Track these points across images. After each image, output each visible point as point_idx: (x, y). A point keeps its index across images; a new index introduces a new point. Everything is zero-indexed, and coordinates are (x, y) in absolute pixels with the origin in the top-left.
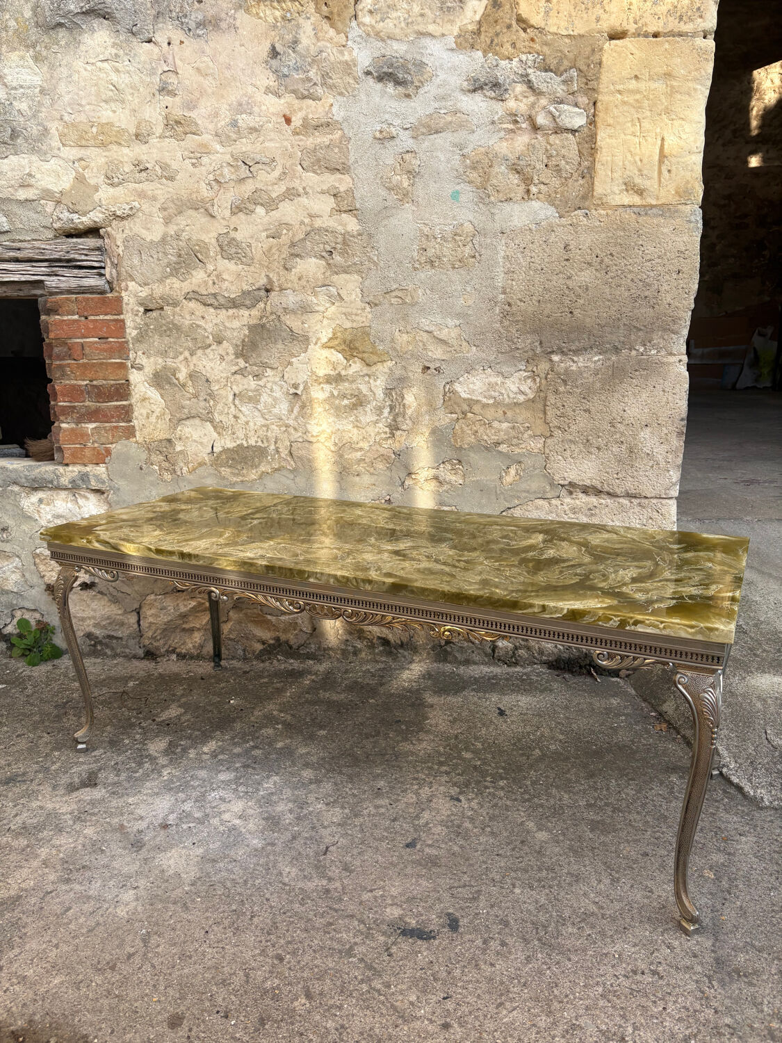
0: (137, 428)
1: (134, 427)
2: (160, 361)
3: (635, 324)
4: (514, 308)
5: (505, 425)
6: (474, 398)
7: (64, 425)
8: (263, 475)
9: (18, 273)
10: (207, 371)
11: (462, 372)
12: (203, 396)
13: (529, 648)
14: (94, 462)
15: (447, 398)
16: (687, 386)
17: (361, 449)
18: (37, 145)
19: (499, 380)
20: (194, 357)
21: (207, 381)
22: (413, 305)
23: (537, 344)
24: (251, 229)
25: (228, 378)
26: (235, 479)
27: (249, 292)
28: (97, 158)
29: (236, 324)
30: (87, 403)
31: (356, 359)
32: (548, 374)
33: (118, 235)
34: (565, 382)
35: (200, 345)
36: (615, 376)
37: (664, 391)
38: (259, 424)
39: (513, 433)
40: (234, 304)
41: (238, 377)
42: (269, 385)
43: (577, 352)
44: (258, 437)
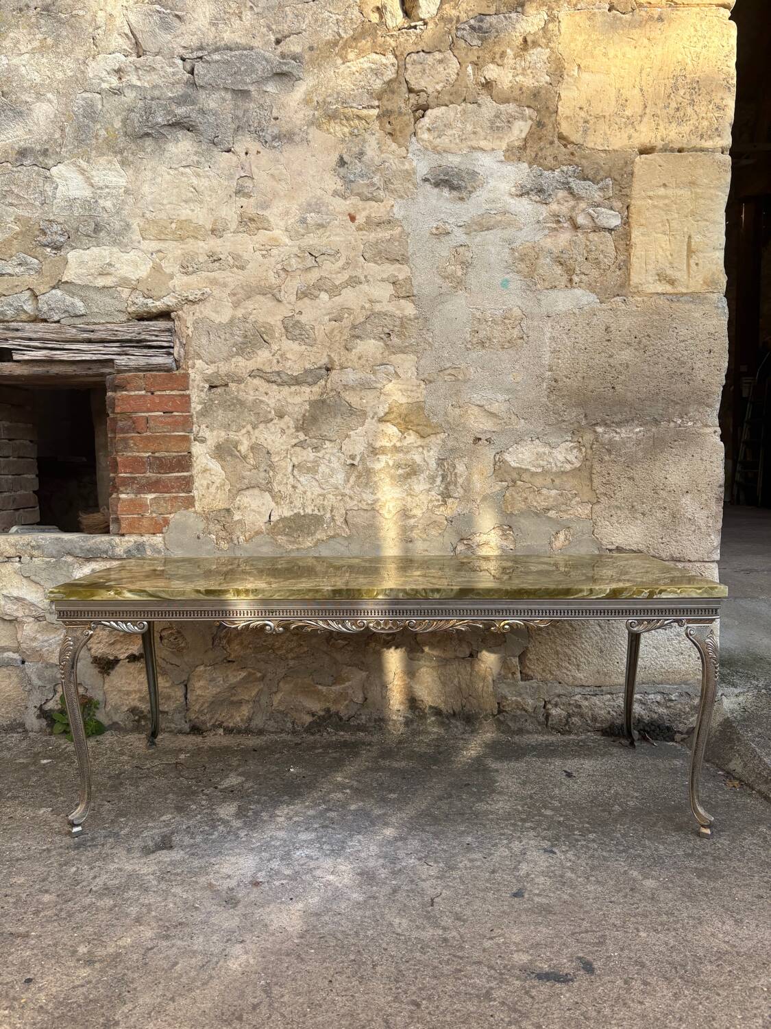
0: (196, 498)
1: (193, 497)
2: (223, 434)
3: (672, 398)
4: (560, 384)
5: (554, 492)
6: (523, 467)
7: (123, 496)
8: (319, 542)
9: (91, 353)
10: (268, 444)
11: (511, 443)
12: (263, 466)
13: (582, 716)
14: (152, 531)
15: (497, 467)
16: (723, 455)
17: (414, 516)
18: (119, 238)
19: (547, 450)
20: (256, 431)
21: (268, 453)
22: (465, 381)
23: (582, 416)
24: (314, 313)
25: (287, 450)
26: (291, 547)
27: (311, 371)
28: (175, 250)
29: (298, 400)
30: (148, 474)
31: (411, 431)
32: (593, 444)
33: (188, 319)
34: (609, 451)
35: (262, 419)
36: (656, 446)
37: (701, 459)
38: (316, 493)
39: (561, 500)
40: (296, 381)
41: (298, 449)
42: (327, 457)
43: (619, 424)
44: (315, 506)
